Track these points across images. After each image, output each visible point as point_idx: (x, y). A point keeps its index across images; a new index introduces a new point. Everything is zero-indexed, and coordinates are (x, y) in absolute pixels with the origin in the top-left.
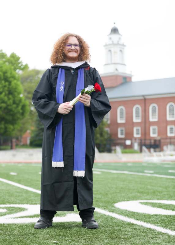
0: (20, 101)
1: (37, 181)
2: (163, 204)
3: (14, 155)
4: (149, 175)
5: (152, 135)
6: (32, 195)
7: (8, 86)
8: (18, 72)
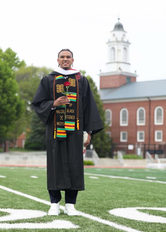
0: (15, 100)
1: (27, 184)
2: (163, 211)
3: (7, 159)
4: (151, 181)
5: (156, 140)
6: (18, 199)
7: (2, 84)
8: (14, 68)
